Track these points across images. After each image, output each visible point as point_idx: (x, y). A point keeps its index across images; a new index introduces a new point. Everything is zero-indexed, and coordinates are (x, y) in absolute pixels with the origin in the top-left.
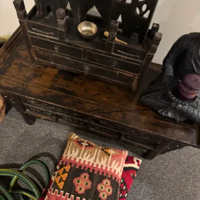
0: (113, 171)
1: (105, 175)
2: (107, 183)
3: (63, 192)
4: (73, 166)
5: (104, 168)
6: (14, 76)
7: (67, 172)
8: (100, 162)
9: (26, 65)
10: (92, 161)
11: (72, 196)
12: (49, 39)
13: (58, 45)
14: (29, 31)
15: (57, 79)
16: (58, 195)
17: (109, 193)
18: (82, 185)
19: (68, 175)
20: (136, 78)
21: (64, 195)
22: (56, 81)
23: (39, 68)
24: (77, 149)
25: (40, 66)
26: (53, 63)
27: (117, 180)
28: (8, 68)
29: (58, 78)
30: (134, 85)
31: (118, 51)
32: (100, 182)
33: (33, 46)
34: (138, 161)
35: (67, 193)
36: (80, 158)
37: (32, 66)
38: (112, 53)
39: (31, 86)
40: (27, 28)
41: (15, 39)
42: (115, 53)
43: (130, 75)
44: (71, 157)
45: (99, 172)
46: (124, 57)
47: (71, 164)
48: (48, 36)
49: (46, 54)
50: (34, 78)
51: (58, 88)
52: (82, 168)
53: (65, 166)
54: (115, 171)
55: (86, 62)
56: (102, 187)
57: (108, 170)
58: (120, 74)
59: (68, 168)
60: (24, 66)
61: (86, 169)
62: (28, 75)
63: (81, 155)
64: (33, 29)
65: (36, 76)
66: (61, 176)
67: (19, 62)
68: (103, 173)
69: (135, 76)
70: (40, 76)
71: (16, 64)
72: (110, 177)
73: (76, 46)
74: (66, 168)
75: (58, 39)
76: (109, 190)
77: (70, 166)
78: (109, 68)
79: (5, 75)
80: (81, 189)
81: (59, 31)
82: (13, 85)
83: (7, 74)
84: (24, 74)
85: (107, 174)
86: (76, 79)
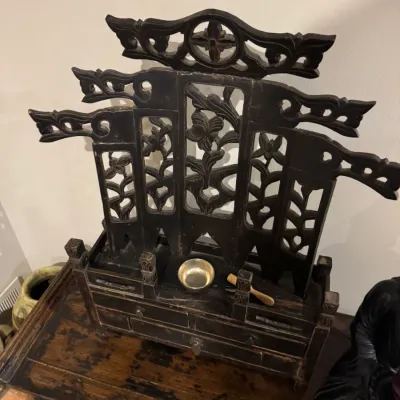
6: (59, 360)
9: (83, 333)
12: (127, 296)
13: (142, 306)
14: (90, 285)
15: (139, 362)
20: (301, 364)
22: (137, 367)
23: (106, 338)
25: (108, 334)
26: (132, 331)
28: (48, 342)
29: (142, 359)
30: (298, 376)
31: (257, 318)
33: (96, 305)
37: (92, 336)
38: (247, 322)
39: (90, 382)
40: (87, 279)
41: (64, 280)
42: (251, 321)
43: (287, 358)
46: (270, 328)
48: (123, 293)
49: (120, 318)
50: (95, 364)
51: (141, 384)
55: (196, 332)
58: (265, 355)
60: (79, 336)
62: (84, 356)
64: (98, 281)
65: (99, 357)
67: (68, 328)
69: (297, 360)
70: (108, 357)
71: (64, 333)
73: (175, 308)
75: (142, 297)
78: (242, 345)
79: (42, 359)
81: (145, 286)
82: (54, 381)
83: (46, 356)
84: (78, 354)
86: (176, 361)
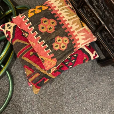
0: (76, 38)
1: (69, 34)
2: (66, 41)
3: (28, 20)
4: (50, 9)
5: (72, 30)
7: (42, 10)
8: (72, 24)
10: (67, 18)
11: (33, 28)
16: (23, 20)
17: (62, 48)
18: (46, 26)
19: (42, 12)
21: (27, 23)
24: (62, 3)
27: (74, 47)
32: (62, 36)
34: (96, 55)
35: (30, 23)
36: (60, 9)
44: (53, 4)
45: (66, 29)
47: (49, 7)
52: (56, 16)
53: (44, 6)
54: (78, 39)
56: (60, 40)
57: (74, 34)
59: (44, 8)
61: (58, 19)
63: (62, 8)
66: (36, 9)
68: (69, 32)
72: (71, 39)
74: (43, 7)
76: (63, 47)
77: (48, 8)
80: (43, 28)
85: (71, 35)
